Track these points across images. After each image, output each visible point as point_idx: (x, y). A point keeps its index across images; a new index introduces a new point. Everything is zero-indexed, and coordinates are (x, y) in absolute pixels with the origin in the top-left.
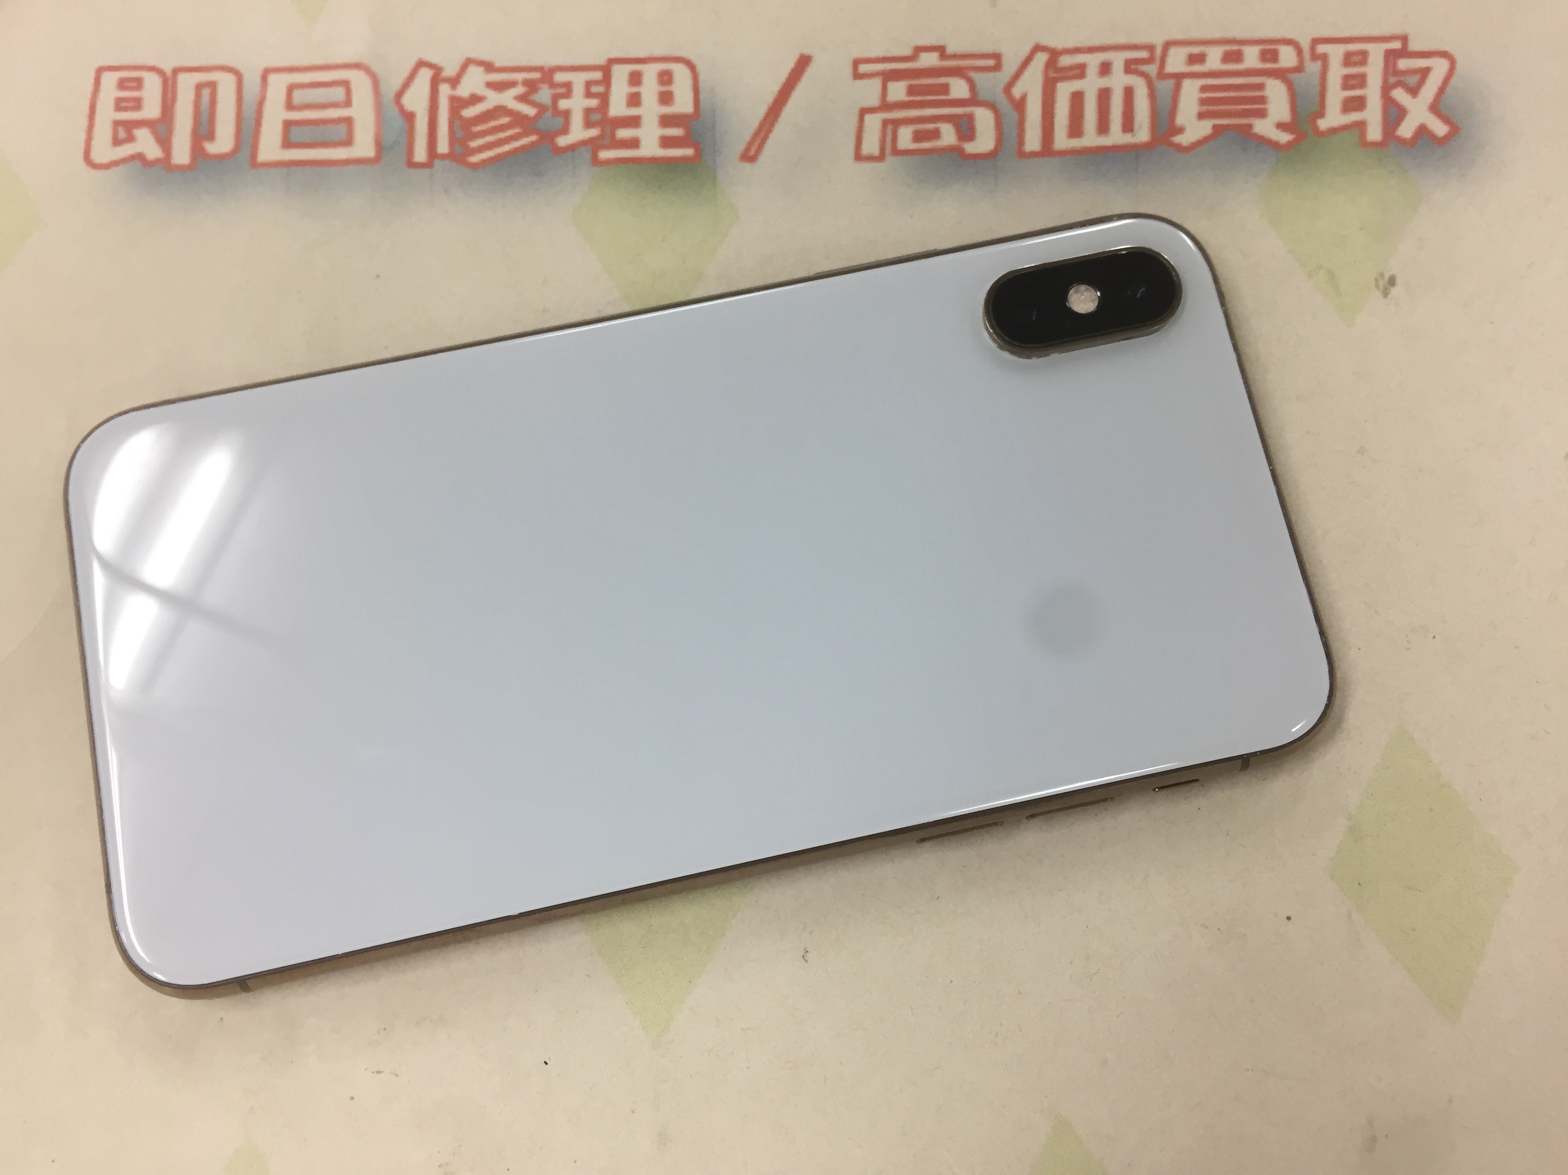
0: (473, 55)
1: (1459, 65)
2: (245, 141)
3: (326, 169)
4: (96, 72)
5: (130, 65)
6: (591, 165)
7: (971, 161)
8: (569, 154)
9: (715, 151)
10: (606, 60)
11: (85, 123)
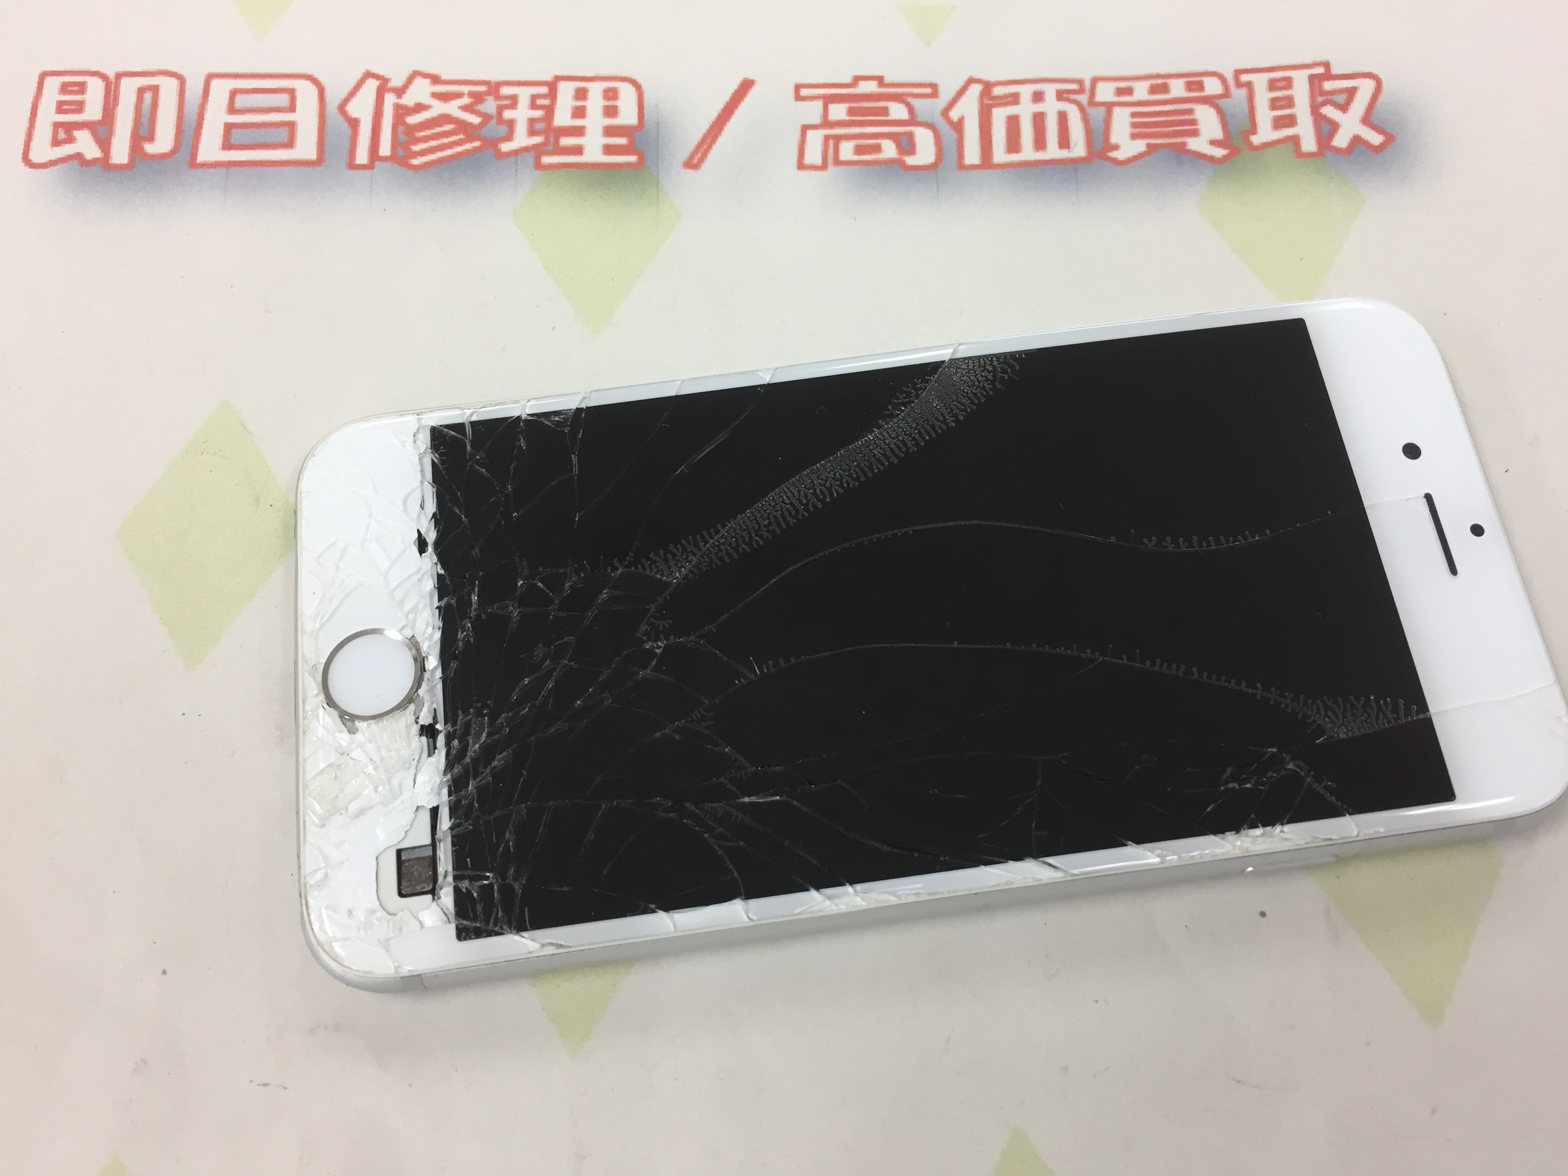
0: (421, 69)
1: (1386, 84)
2: (185, 142)
3: (265, 169)
4: (39, 77)
5: (74, 70)
6: (534, 169)
7: (913, 172)
8: (513, 159)
9: (658, 158)
10: (554, 77)
11: (25, 124)
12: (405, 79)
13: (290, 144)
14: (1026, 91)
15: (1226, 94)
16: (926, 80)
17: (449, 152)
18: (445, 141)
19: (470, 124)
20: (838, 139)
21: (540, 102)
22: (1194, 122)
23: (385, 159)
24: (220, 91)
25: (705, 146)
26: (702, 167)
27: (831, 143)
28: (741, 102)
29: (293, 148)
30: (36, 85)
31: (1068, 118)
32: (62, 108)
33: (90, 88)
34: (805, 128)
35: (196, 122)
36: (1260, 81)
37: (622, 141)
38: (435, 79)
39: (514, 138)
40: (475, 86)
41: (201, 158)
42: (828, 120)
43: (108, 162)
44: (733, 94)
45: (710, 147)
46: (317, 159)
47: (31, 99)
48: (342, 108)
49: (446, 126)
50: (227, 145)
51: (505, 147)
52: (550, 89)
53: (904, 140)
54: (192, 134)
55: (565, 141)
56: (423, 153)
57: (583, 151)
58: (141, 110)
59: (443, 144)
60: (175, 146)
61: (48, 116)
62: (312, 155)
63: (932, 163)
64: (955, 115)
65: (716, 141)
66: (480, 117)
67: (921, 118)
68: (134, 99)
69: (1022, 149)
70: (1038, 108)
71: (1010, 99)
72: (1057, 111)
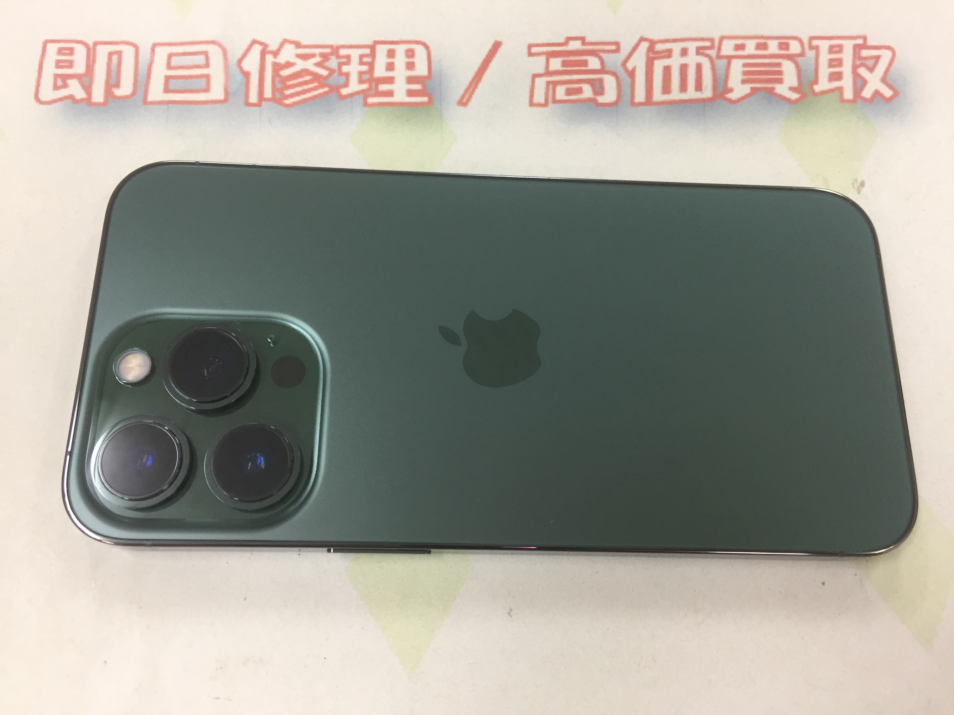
0: (288, 38)
1: (898, 54)
2: (140, 88)
3: (192, 106)
4: (43, 43)
5: (66, 39)
6: (363, 106)
7: (602, 107)
8: (349, 100)
9: (441, 98)
10: (373, 41)
11: (35, 75)
12: (278, 45)
13: (207, 90)
14: (676, 48)
15: (802, 54)
16: (613, 40)
17: (309, 95)
18: (306, 87)
19: (322, 76)
20: (555, 84)
21: (365, 60)
22: (780, 73)
23: (268, 100)
24: (162, 54)
25: (471, 90)
26: (469, 105)
27: (551, 86)
28: (494, 58)
29: (210, 92)
30: (41, 49)
31: (702, 67)
32: (59, 64)
33: (77, 52)
35: (146, 74)
36: (824, 45)
37: (418, 87)
38: (298, 45)
39: (349, 85)
40: (323, 49)
41: (150, 98)
42: (549, 70)
43: (91, 101)
44: (488, 52)
45: (473, 91)
46: (224, 99)
47: (40, 60)
48: (239, 65)
49: (306, 77)
50: (167, 90)
51: (344, 91)
52: (371, 51)
53: (597, 84)
54: (144, 83)
55: (383, 87)
56: (292, 96)
57: (394, 94)
58: (111, 67)
59: (304, 90)
60: (134, 90)
61: (50, 70)
62: (221, 97)
63: (615, 101)
64: (630, 65)
65: (478, 86)
66: (327, 70)
67: (608, 67)
68: (106, 60)
69: (672, 91)
70: (684, 60)
71: (666, 54)
72: (695, 63)
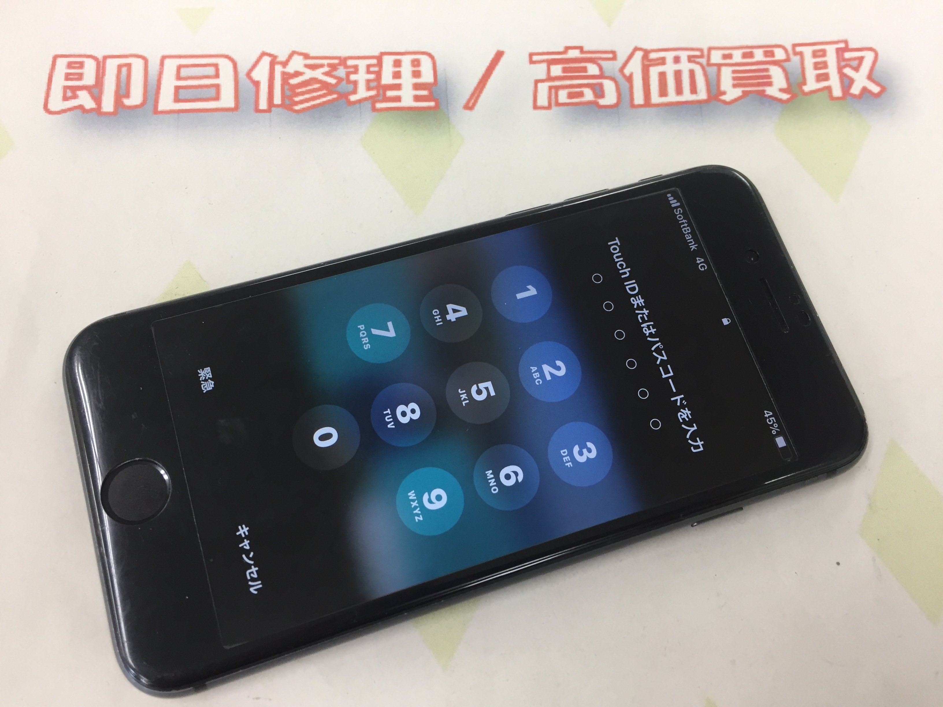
0: (297, 50)
2: (150, 98)
3: (202, 114)
4: (53, 59)
5: (76, 54)
6: (371, 111)
7: (603, 109)
8: (358, 105)
9: (448, 103)
10: (380, 53)
11: (45, 87)
12: (287, 56)
13: (217, 98)
14: (669, 56)
15: (788, 60)
16: (609, 48)
17: (318, 101)
18: (315, 94)
19: (330, 84)
20: (557, 88)
21: (372, 69)
22: (769, 77)
23: (278, 106)
24: (171, 65)
25: (476, 95)
26: (475, 109)
27: (553, 90)
28: (496, 66)
29: (219, 101)
30: (51, 63)
31: (695, 74)
32: (69, 77)
33: (86, 65)
34: (537, 82)
35: (156, 85)
36: (807, 51)
37: (424, 93)
38: (306, 56)
39: (357, 92)
40: (331, 60)
41: (161, 108)
42: (550, 76)
43: (100, 110)
44: (491, 61)
45: (479, 96)
46: (235, 107)
47: (48, 71)
48: (248, 75)
49: (315, 85)
50: (177, 100)
51: (353, 98)
52: (378, 61)
53: (597, 88)
54: (154, 93)
55: (390, 93)
56: (302, 102)
57: (401, 99)
58: (120, 78)
59: (314, 96)
60: (144, 101)
61: (59, 82)
62: (232, 105)
63: (615, 103)
64: (627, 72)
65: (483, 92)
66: (335, 79)
67: (607, 74)
68: (115, 71)
69: (669, 94)
70: (677, 67)
71: (660, 61)
72: (688, 69)
